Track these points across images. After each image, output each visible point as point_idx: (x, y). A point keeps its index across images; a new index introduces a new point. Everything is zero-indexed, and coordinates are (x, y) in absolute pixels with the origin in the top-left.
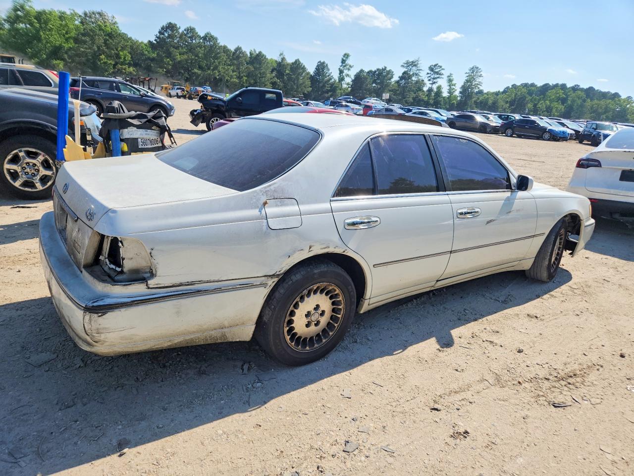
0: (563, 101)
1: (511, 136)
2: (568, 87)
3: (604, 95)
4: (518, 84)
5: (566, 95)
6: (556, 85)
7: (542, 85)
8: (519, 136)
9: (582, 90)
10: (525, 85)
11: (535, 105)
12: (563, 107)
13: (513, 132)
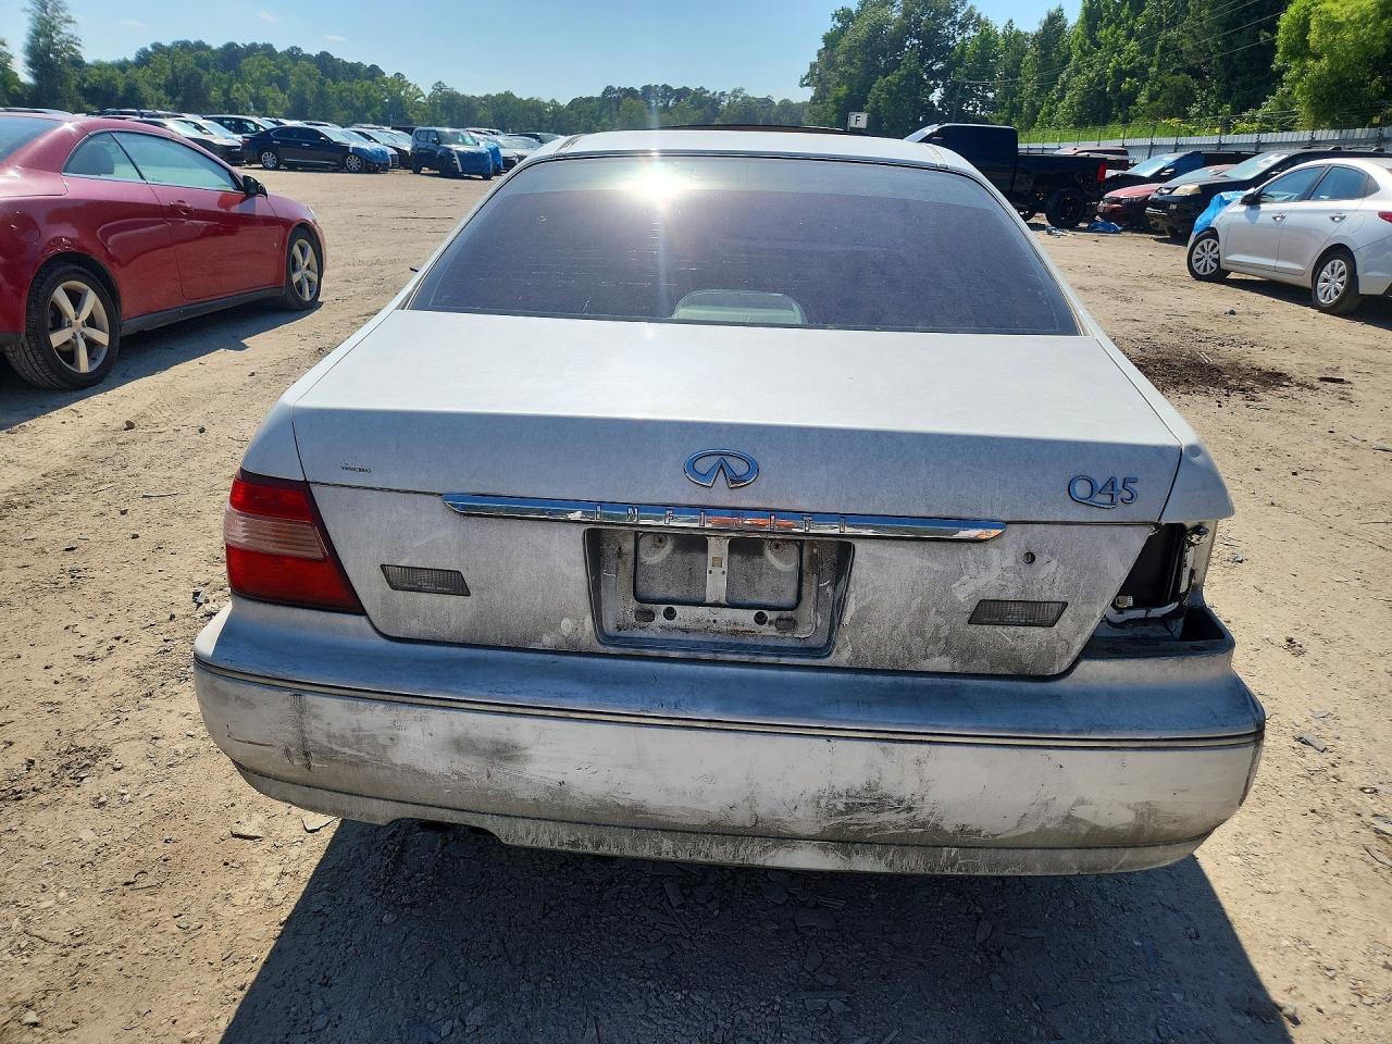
0: (282, 84)
1: (276, 168)
2: (279, 51)
3: (355, 71)
4: (167, 43)
5: (281, 68)
6: (253, 48)
7: (221, 46)
8: (292, 167)
9: (308, 57)
10: (184, 45)
11: (226, 93)
12: (286, 97)
13: (278, 159)
